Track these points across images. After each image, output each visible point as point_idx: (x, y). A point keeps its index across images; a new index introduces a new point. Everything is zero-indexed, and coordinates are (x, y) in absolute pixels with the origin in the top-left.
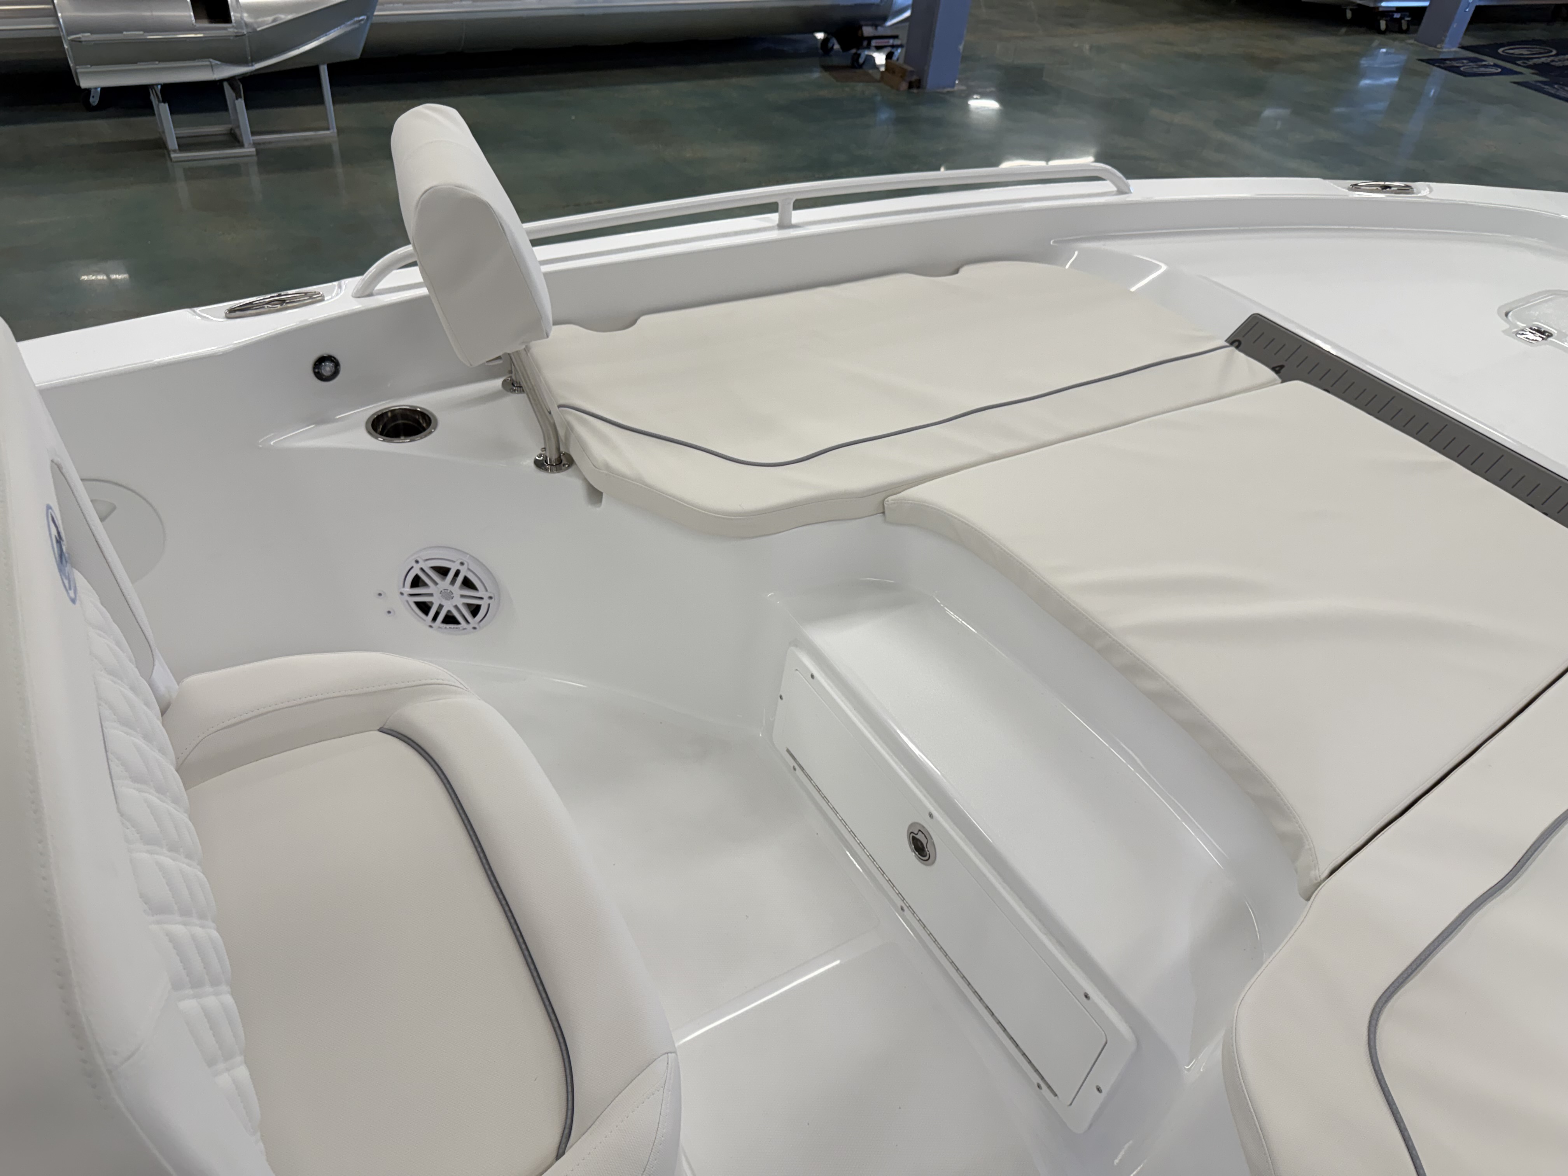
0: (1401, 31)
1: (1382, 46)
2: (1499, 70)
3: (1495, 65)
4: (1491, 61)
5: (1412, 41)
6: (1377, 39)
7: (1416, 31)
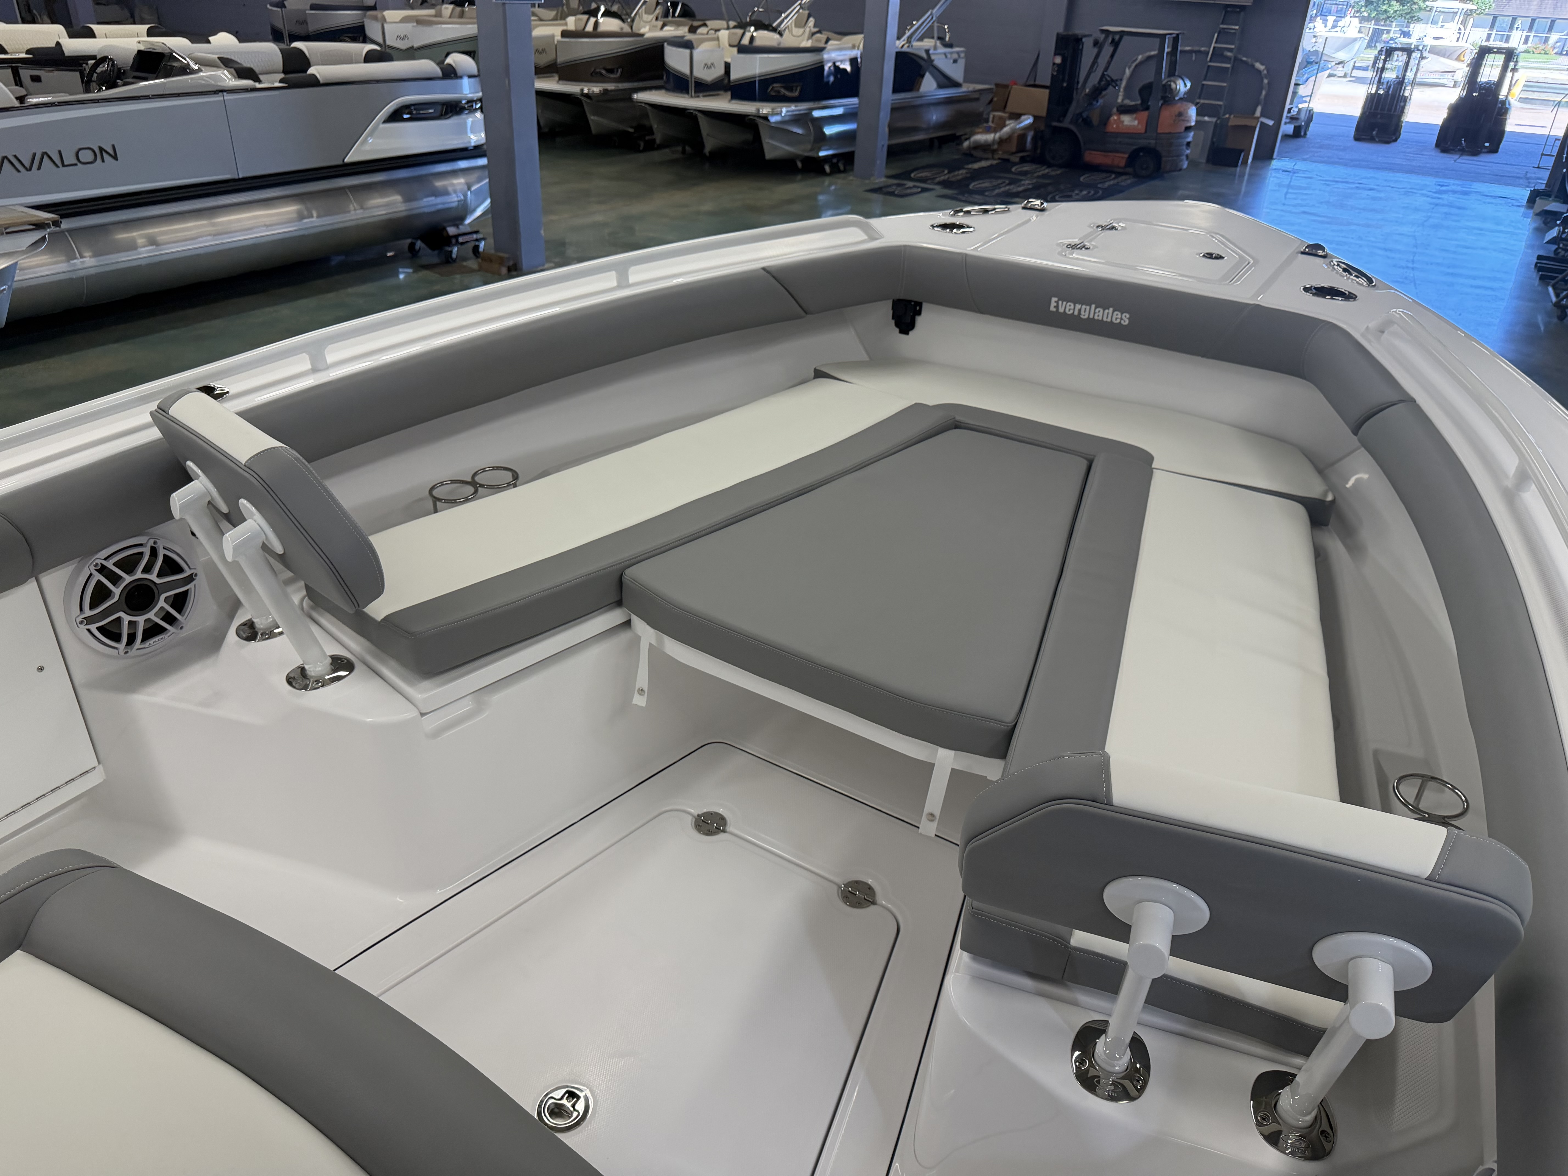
0: (840, 172)
1: (830, 185)
2: (920, 190)
3: (914, 187)
4: (910, 184)
5: (851, 178)
6: (827, 181)
7: (852, 170)
